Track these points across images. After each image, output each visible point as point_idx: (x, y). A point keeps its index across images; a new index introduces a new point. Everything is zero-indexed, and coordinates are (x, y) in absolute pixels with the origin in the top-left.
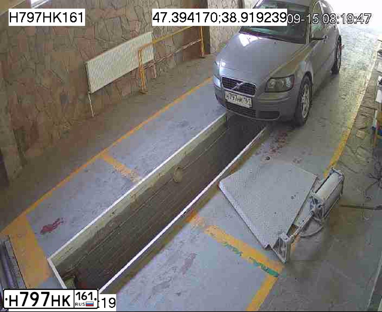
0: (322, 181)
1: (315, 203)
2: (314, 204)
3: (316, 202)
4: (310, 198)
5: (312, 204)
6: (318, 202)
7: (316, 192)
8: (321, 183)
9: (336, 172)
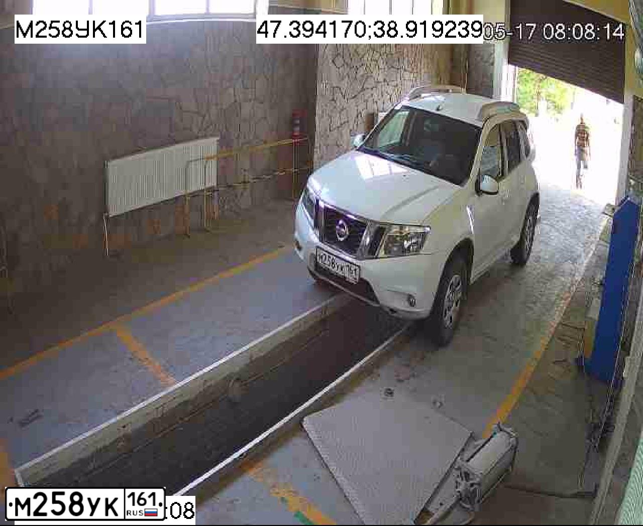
0: (481, 442)
1: (464, 478)
2: (462, 479)
3: (466, 477)
4: (457, 469)
5: (459, 480)
6: (471, 477)
7: (468, 461)
8: (478, 445)
9: (505, 431)
